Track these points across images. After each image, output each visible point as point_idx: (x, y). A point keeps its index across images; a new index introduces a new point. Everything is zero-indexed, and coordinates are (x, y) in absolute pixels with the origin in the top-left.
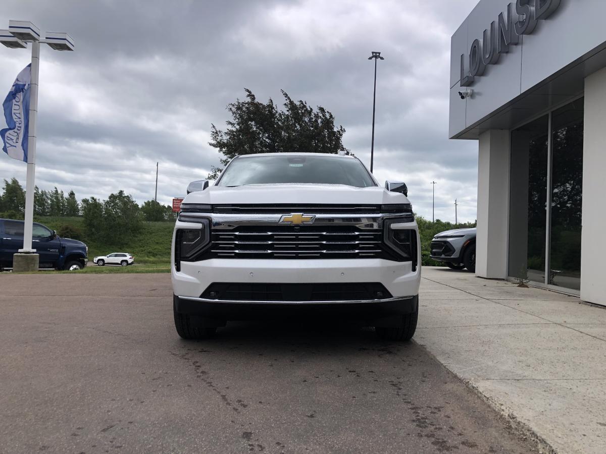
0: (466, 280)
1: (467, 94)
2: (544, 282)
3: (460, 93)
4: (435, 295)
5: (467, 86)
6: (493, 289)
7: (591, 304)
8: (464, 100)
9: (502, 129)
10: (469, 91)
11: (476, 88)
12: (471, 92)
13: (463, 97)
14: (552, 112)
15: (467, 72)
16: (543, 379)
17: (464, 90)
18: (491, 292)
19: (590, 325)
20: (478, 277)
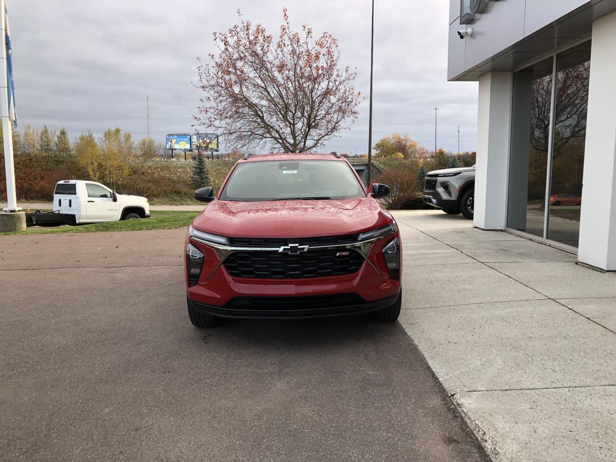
0: (463, 232)
1: (467, 33)
2: (542, 236)
3: (459, 33)
4: (429, 258)
5: (467, 24)
6: (490, 245)
7: (588, 266)
8: (464, 40)
9: (504, 71)
10: (469, 30)
11: (477, 27)
12: (472, 31)
13: (462, 37)
14: (558, 55)
15: (467, 10)
16: (531, 388)
17: (463, 29)
18: (488, 251)
19: (585, 300)
20: (475, 227)
